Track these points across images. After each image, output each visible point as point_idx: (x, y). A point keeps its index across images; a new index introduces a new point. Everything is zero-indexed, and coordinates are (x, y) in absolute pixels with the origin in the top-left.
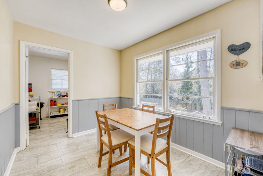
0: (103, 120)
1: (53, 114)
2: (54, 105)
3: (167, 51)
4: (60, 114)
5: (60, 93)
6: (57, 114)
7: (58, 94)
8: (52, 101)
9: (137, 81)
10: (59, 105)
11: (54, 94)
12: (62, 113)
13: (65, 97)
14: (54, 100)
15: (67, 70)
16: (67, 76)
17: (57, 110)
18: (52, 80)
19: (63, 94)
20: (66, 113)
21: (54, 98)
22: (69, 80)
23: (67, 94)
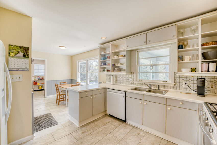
0: (57, 86)
1: (35, 89)
2: (36, 84)
3: (88, 60)
4: (39, 89)
5: (39, 77)
6: (38, 89)
7: (38, 78)
8: (34, 82)
9: (78, 72)
10: (38, 84)
11: (36, 78)
12: (40, 89)
13: (42, 80)
14: (35, 82)
15: (44, 64)
16: (44, 68)
17: (38, 87)
18: (34, 70)
19: (41, 78)
20: (42, 89)
21: (35, 80)
22: (45, 70)
23: (43, 78)
